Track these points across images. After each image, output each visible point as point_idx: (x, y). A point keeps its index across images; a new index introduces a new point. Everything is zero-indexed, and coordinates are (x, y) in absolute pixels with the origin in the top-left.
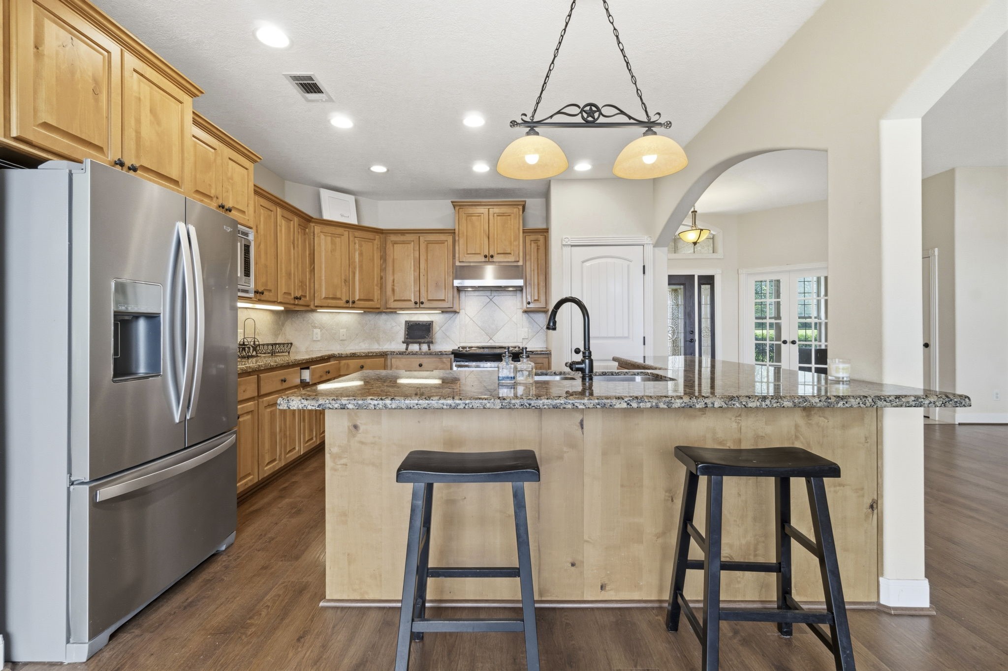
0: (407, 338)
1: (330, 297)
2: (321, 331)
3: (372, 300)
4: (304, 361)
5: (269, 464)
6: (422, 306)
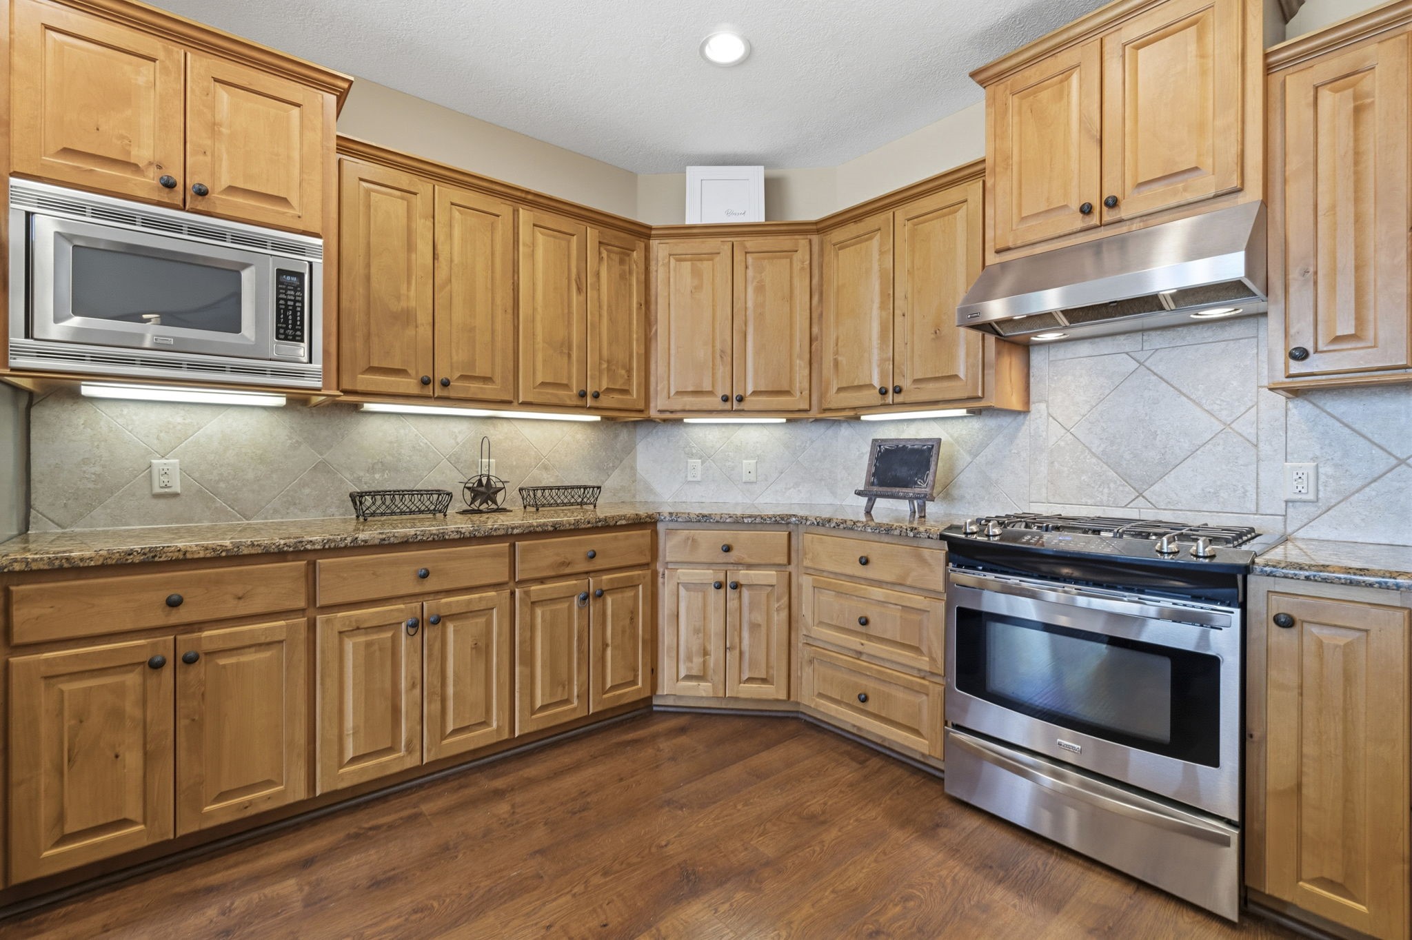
0: (873, 484)
1: (689, 390)
2: (703, 463)
3: (787, 393)
4: (516, 531)
5: (354, 760)
6: (899, 398)
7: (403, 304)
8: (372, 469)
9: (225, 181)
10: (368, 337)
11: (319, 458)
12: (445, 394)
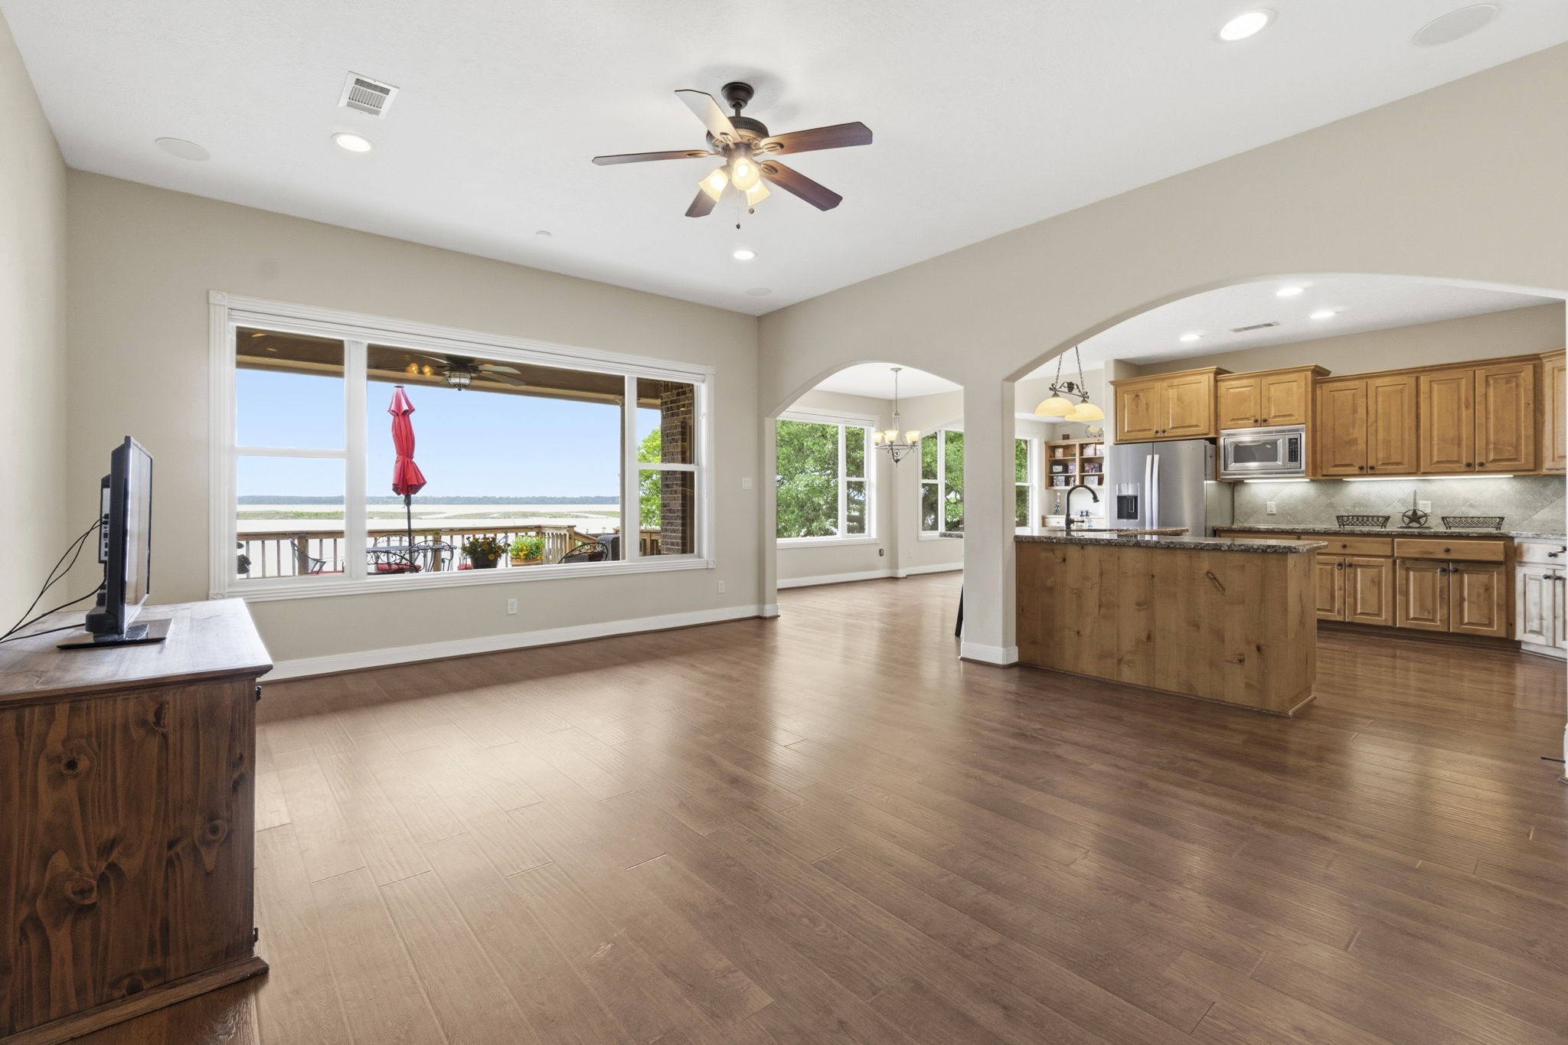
7: (1351, 437)
8: (1354, 506)
9: (1273, 414)
10: (1334, 452)
11: (1329, 501)
12: (1373, 472)
